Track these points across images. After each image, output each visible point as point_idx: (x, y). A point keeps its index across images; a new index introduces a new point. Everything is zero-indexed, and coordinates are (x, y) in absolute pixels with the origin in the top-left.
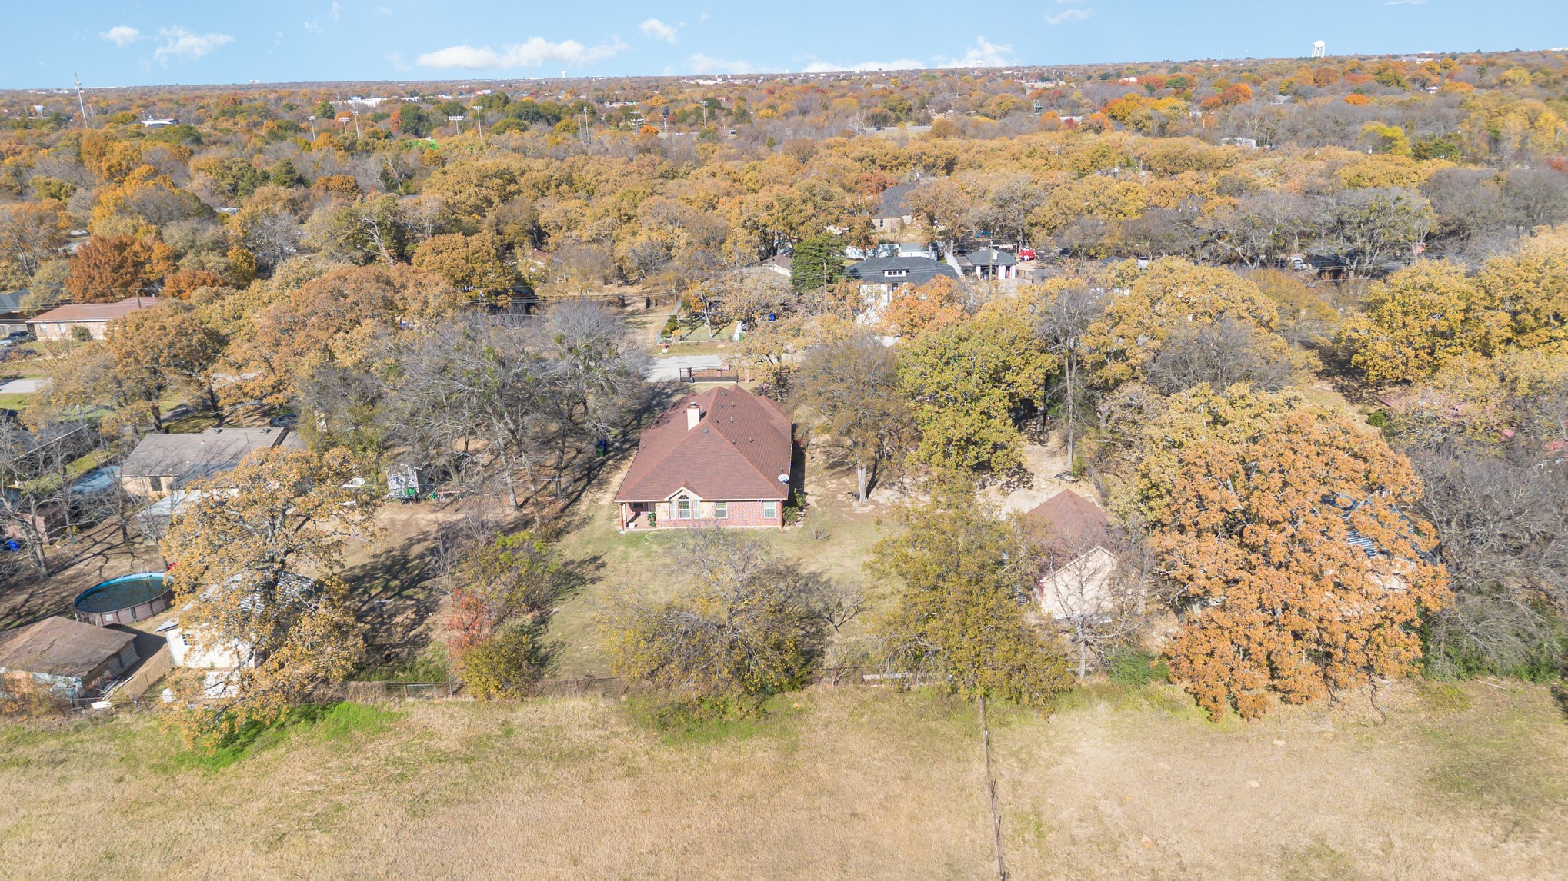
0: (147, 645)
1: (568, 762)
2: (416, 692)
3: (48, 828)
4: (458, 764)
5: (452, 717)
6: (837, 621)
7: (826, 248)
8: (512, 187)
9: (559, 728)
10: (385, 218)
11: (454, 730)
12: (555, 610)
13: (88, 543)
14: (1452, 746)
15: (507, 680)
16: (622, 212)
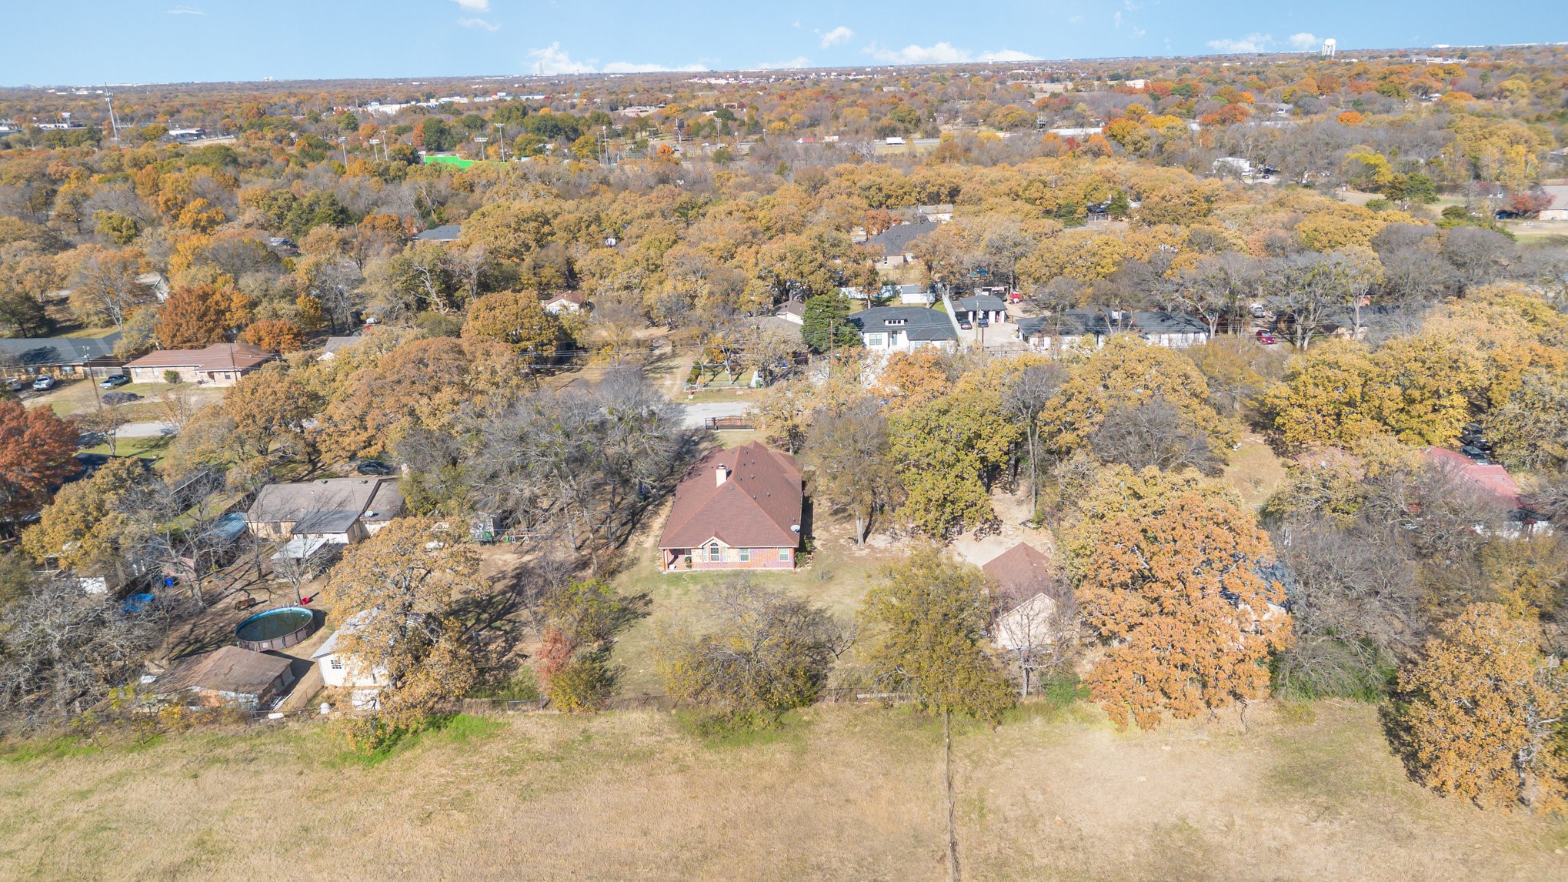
0: (300, 668)
1: (634, 761)
2: (513, 707)
3: (255, 808)
4: (552, 763)
5: (544, 726)
6: (838, 651)
7: (833, 304)
8: (546, 229)
9: (626, 734)
10: (435, 265)
11: (547, 736)
12: (616, 639)
13: (229, 579)
14: (1294, 751)
15: (586, 698)
16: (650, 262)
